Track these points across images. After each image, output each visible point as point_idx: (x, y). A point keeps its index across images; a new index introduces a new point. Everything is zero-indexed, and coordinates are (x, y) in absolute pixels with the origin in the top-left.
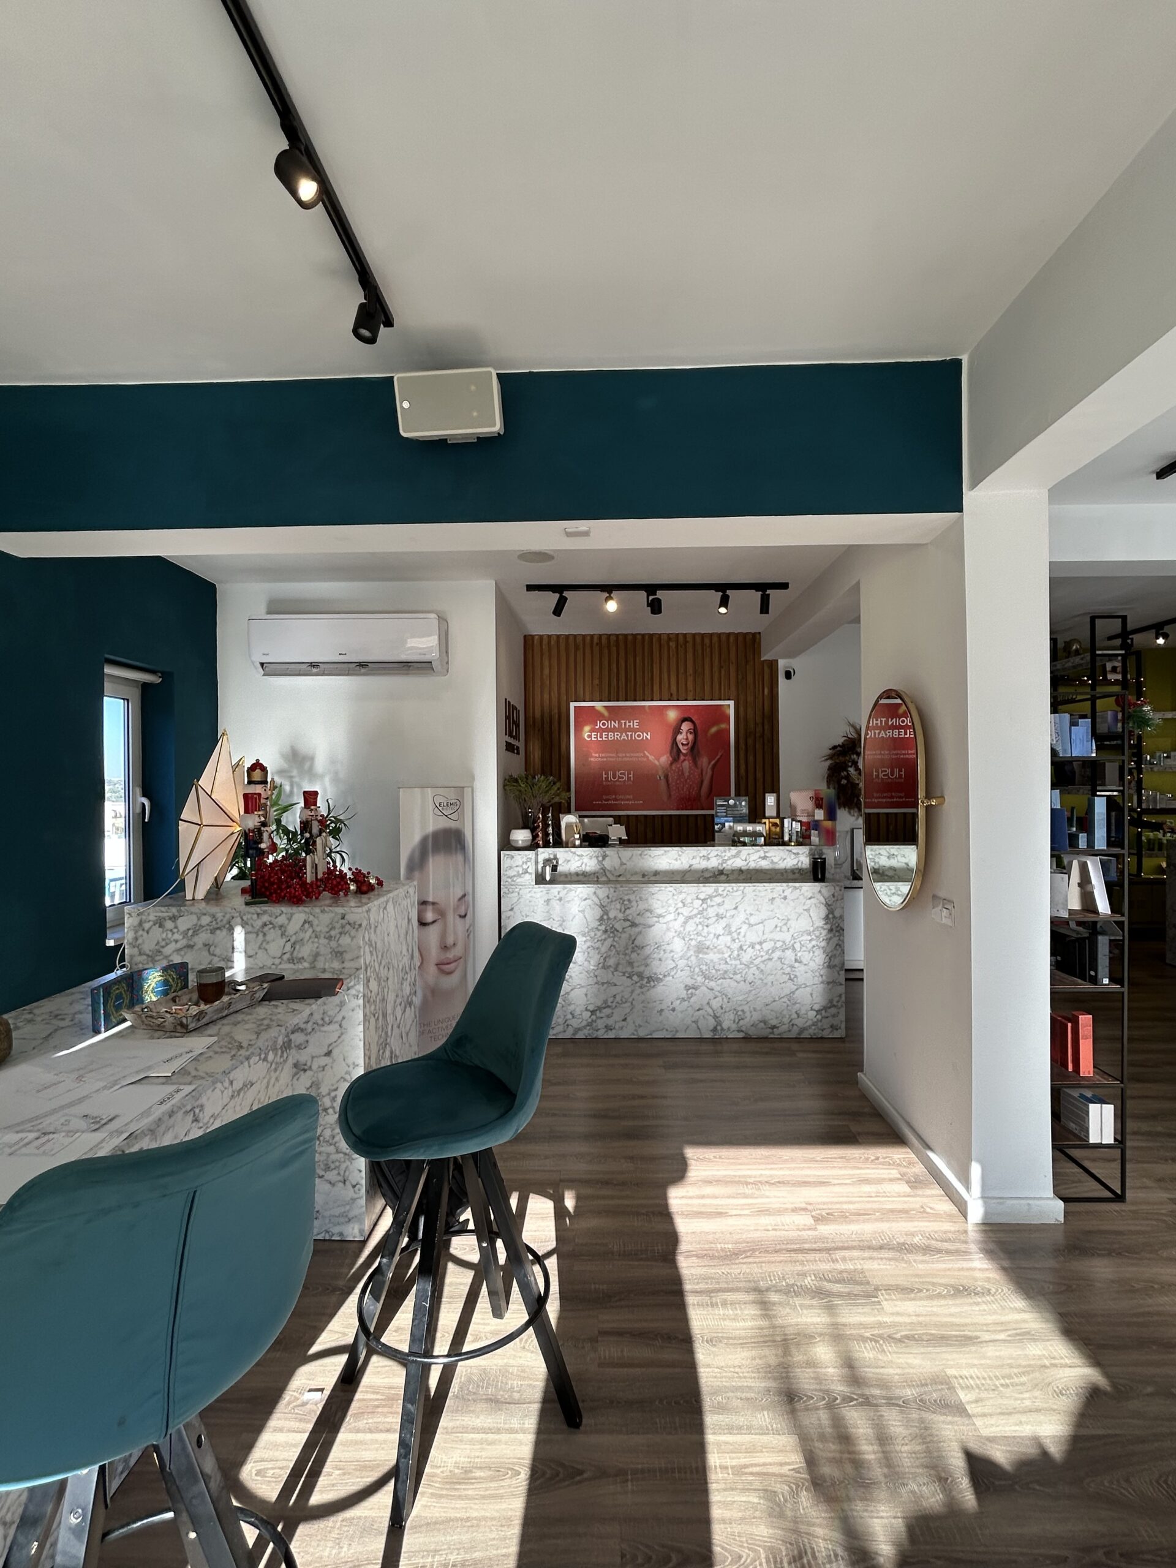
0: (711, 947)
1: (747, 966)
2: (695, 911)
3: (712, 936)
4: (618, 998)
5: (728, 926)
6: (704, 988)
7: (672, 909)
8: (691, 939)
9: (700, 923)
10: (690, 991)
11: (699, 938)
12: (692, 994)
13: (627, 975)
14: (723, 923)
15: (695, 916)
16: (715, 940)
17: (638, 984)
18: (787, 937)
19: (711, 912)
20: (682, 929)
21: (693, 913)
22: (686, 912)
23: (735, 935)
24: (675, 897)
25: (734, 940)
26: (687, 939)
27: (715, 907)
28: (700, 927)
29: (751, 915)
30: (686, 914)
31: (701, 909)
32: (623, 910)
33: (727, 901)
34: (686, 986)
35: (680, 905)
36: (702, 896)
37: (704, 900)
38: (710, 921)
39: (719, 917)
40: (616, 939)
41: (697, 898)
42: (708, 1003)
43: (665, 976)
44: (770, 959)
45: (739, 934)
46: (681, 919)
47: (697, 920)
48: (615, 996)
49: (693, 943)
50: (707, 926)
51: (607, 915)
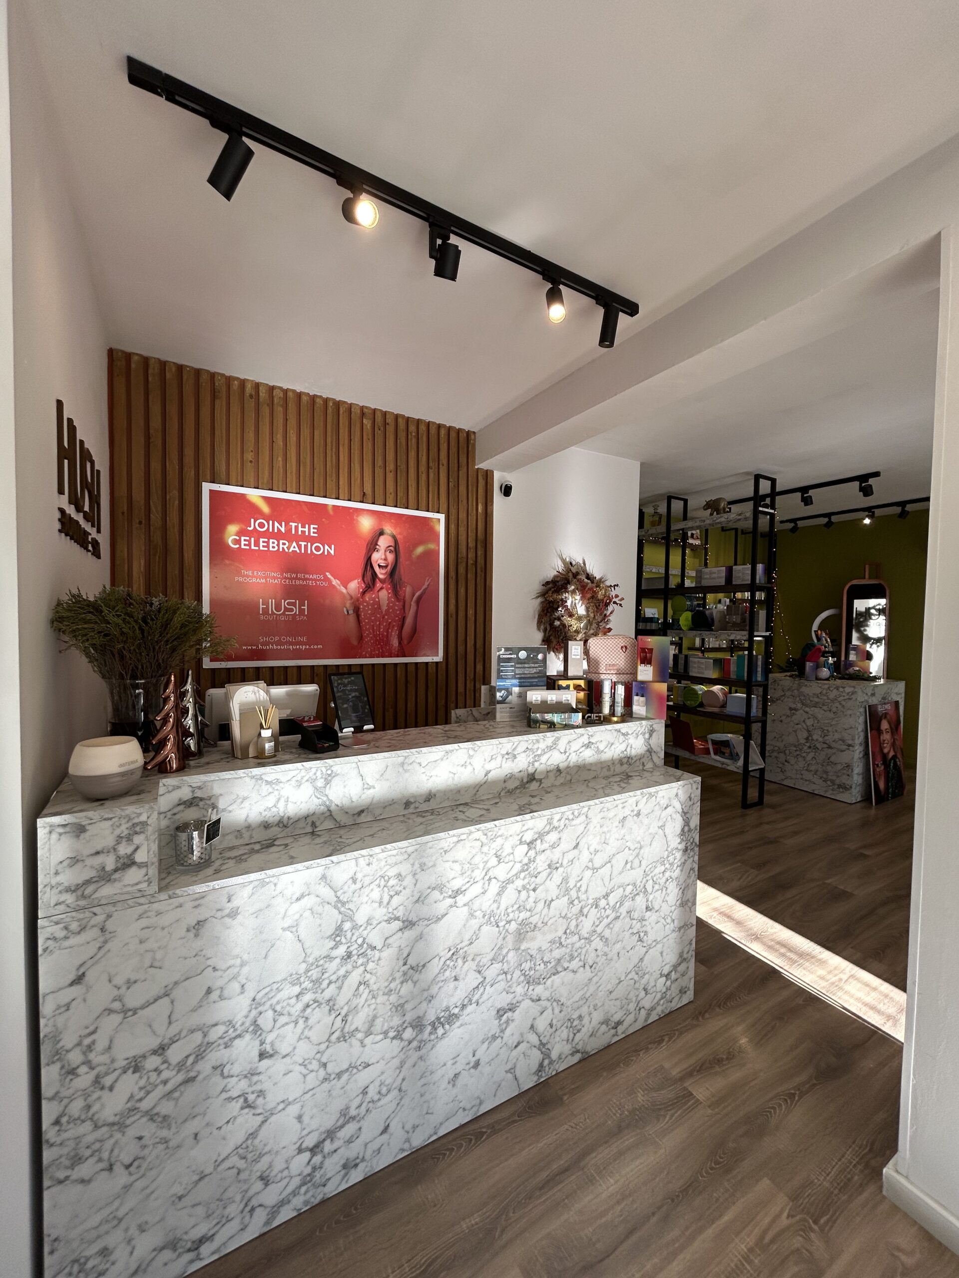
0: (540, 925)
1: (589, 940)
2: (518, 867)
3: (540, 905)
4: (372, 1092)
5: (565, 880)
6: (527, 1003)
7: (478, 874)
8: (509, 922)
9: (524, 887)
10: (504, 1018)
11: (523, 915)
12: (507, 1022)
13: (392, 1034)
14: (557, 876)
15: (517, 876)
16: (546, 910)
17: (415, 1044)
18: (636, 875)
19: (541, 863)
20: (495, 906)
21: (514, 872)
22: (501, 872)
23: (573, 893)
24: (485, 849)
25: (572, 903)
26: (501, 924)
27: (548, 852)
28: (524, 894)
29: (596, 851)
30: (502, 876)
31: (526, 861)
32: (386, 899)
33: (564, 835)
34: (498, 1011)
35: (494, 861)
36: (528, 837)
37: (531, 844)
38: (539, 880)
39: (552, 867)
40: (371, 966)
41: (521, 843)
42: (532, 1027)
43: (464, 1007)
44: (617, 918)
45: (579, 890)
46: (494, 887)
47: (519, 883)
48: (364, 1092)
49: (513, 926)
50: (534, 890)
51: (351, 919)
